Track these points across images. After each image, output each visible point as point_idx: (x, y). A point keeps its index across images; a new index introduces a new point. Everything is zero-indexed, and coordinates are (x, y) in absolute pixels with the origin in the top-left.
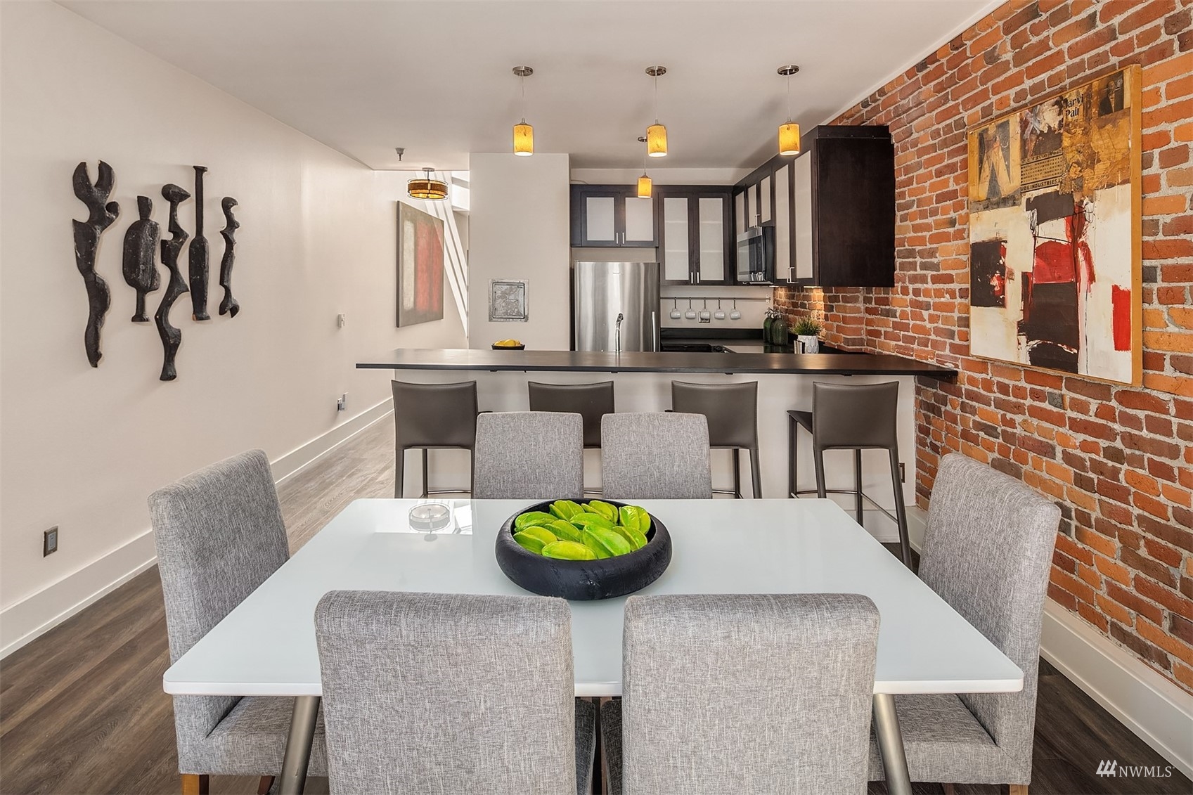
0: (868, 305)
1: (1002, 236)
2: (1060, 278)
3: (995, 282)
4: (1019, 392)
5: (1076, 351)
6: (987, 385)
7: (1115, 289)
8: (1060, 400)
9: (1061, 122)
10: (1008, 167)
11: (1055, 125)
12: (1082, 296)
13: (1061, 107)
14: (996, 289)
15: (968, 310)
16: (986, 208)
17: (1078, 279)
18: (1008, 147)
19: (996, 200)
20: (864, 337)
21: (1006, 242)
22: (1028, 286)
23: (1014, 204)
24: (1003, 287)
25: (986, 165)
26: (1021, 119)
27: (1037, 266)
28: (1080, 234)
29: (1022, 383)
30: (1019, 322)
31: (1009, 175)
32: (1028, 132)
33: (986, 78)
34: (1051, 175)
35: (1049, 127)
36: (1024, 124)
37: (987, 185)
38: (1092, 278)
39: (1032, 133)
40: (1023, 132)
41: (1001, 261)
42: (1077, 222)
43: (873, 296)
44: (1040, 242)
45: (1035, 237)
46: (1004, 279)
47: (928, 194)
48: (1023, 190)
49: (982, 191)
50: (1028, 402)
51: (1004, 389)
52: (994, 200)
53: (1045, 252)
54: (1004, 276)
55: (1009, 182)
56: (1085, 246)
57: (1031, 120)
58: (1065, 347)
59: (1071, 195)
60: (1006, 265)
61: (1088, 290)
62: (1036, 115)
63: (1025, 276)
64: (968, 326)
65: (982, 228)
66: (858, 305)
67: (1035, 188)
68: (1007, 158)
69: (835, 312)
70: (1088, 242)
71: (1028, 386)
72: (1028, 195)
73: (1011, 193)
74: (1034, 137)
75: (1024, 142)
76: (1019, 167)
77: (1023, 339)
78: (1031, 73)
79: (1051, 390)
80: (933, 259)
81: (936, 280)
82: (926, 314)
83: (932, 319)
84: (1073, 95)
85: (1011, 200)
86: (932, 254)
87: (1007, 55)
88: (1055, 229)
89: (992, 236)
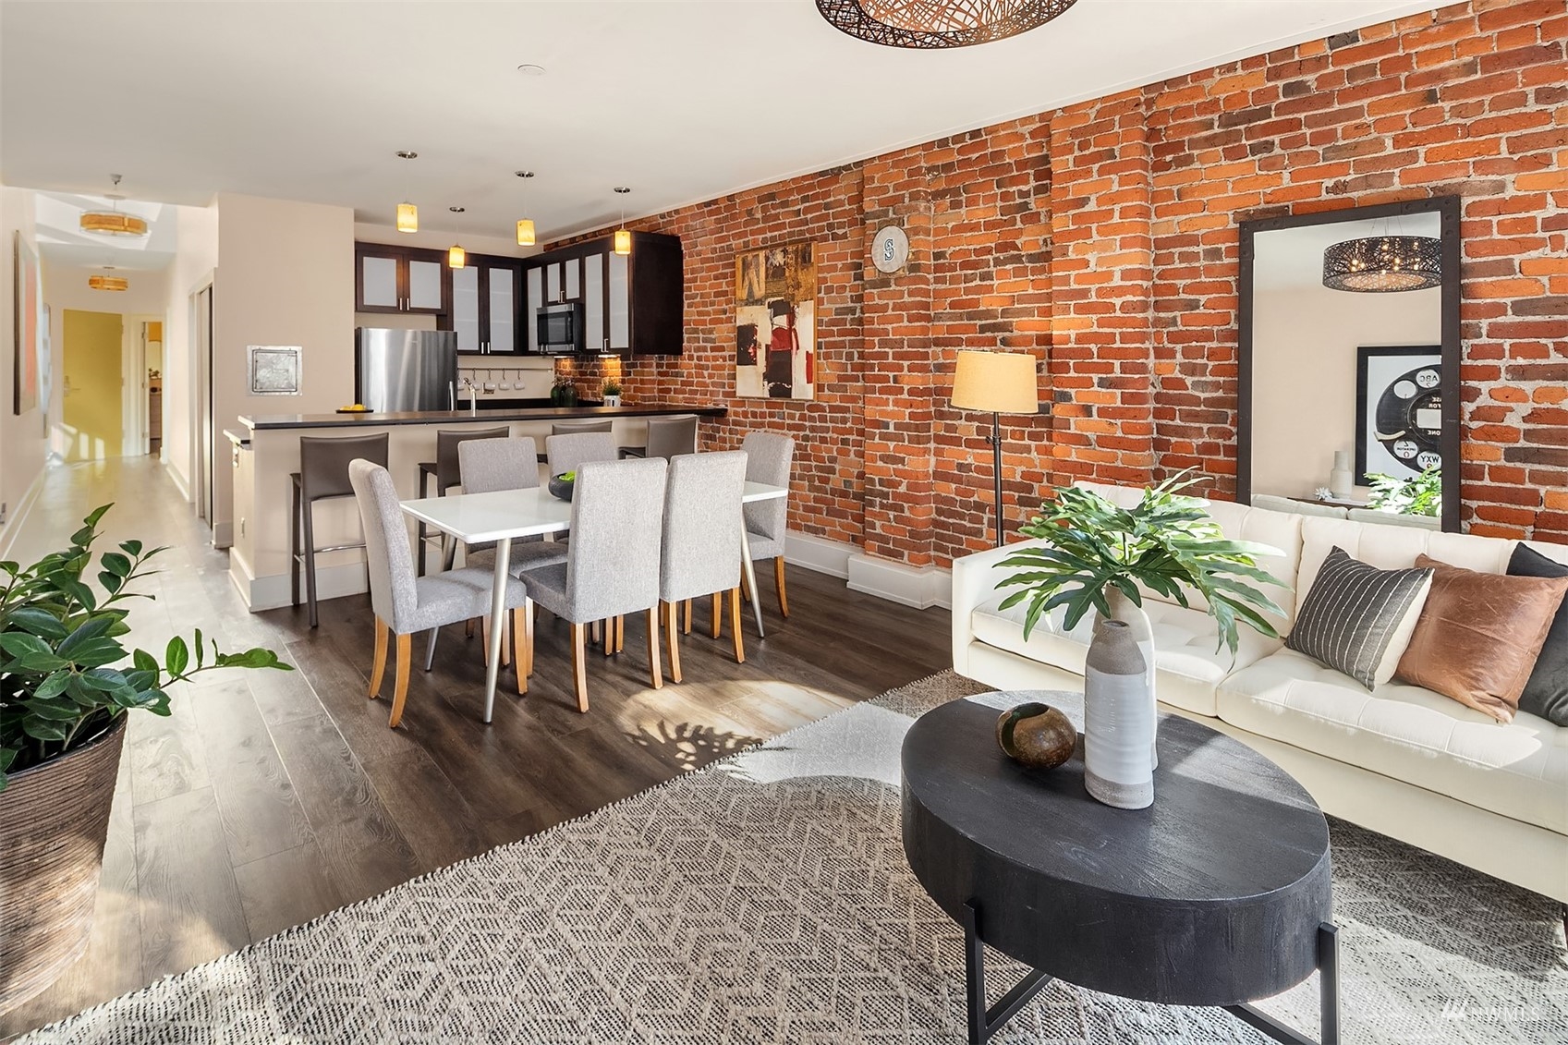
0: (660, 370)
1: (755, 322)
3: (752, 350)
4: (763, 415)
6: (745, 415)
8: (783, 416)
9: (785, 262)
10: (759, 282)
11: (782, 262)
13: (784, 253)
14: (752, 354)
15: (735, 367)
16: (746, 305)
18: (759, 270)
19: (752, 301)
20: (656, 394)
21: (758, 326)
24: (755, 353)
25: (746, 278)
26: (766, 256)
29: (765, 409)
31: (759, 287)
32: (769, 264)
33: (746, 224)
35: (778, 263)
36: (767, 259)
37: (747, 290)
39: (772, 263)
40: (766, 263)
41: (754, 338)
43: (665, 362)
46: (755, 348)
47: (708, 290)
49: (743, 294)
50: (768, 419)
51: (754, 415)
52: (751, 300)
54: (756, 346)
55: (759, 291)
57: (771, 257)
60: (757, 340)
62: (773, 254)
64: (735, 379)
65: (744, 316)
66: (652, 370)
68: (758, 275)
69: (632, 376)
71: (767, 411)
73: (760, 297)
74: (772, 267)
75: (767, 269)
76: (766, 282)
78: (772, 229)
79: (778, 411)
80: (711, 336)
81: (713, 349)
82: (706, 373)
83: (710, 376)
84: (790, 249)
85: (759, 302)
86: (711, 332)
87: (759, 216)
88: (782, 321)
89: (750, 322)
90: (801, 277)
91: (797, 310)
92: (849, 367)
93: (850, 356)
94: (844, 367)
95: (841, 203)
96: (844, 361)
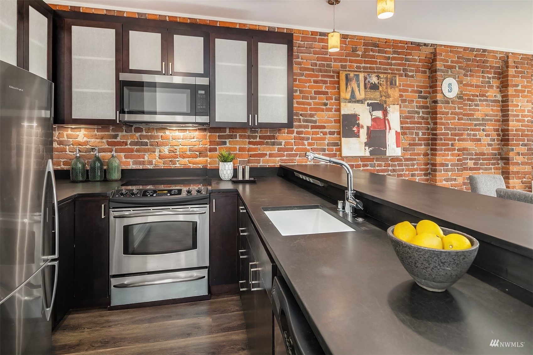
0: (251, 140)
1: (357, 113)
2: (380, 128)
3: (355, 129)
4: (358, 166)
5: (385, 149)
7: (396, 131)
8: (374, 165)
9: (378, 82)
10: (359, 90)
11: (377, 82)
12: (387, 133)
13: (378, 78)
14: (355, 131)
15: (340, 139)
17: (386, 129)
18: (359, 83)
21: (359, 115)
22: (369, 130)
23: (362, 103)
24: (359, 132)
26: (364, 76)
27: (373, 124)
28: (386, 116)
29: (360, 163)
30: (365, 143)
31: (360, 93)
32: (367, 82)
33: (348, 55)
34: (376, 97)
35: (375, 82)
36: (365, 79)
37: (350, 94)
38: (390, 129)
39: (368, 82)
40: (365, 81)
41: (357, 122)
42: (385, 113)
43: (258, 135)
44: (373, 117)
45: (371, 115)
46: (359, 128)
47: (307, 89)
48: (365, 99)
50: (362, 168)
52: (354, 100)
53: (375, 120)
54: (359, 127)
55: (360, 95)
56: (388, 120)
57: (368, 78)
58: (382, 149)
59: (383, 105)
60: (360, 123)
61: (389, 132)
62: (370, 77)
63: (368, 127)
64: (341, 146)
65: (347, 109)
67: (370, 100)
68: (359, 86)
69: (227, 145)
70: (388, 119)
72: (368, 101)
73: (361, 99)
74: (369, 84)
75: (365, 84)
76: (364, 92)
77: (367, 148)
78: (366, 62)
79: (370, 163)
80: (312, 119)
81: (313, 127)
82: (306, 142)
83: (309, 144)
84: (382, 76)
85: (361, 102)
86: (312, 116)
87: (360, 53)
88: (379, 114)
89: (353, 113)
90: (390, 92)
91: (389, 109)
92: (417, 139)
93: (417, 134)
94: (414, 139)
95: (415, 60)
96: (414, 136)
